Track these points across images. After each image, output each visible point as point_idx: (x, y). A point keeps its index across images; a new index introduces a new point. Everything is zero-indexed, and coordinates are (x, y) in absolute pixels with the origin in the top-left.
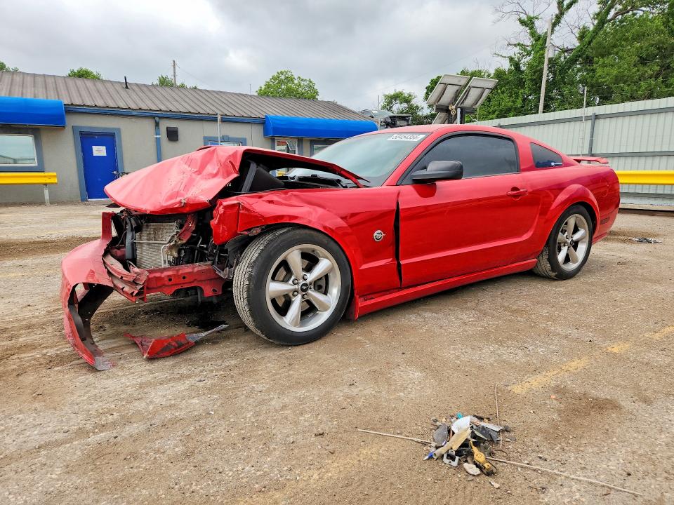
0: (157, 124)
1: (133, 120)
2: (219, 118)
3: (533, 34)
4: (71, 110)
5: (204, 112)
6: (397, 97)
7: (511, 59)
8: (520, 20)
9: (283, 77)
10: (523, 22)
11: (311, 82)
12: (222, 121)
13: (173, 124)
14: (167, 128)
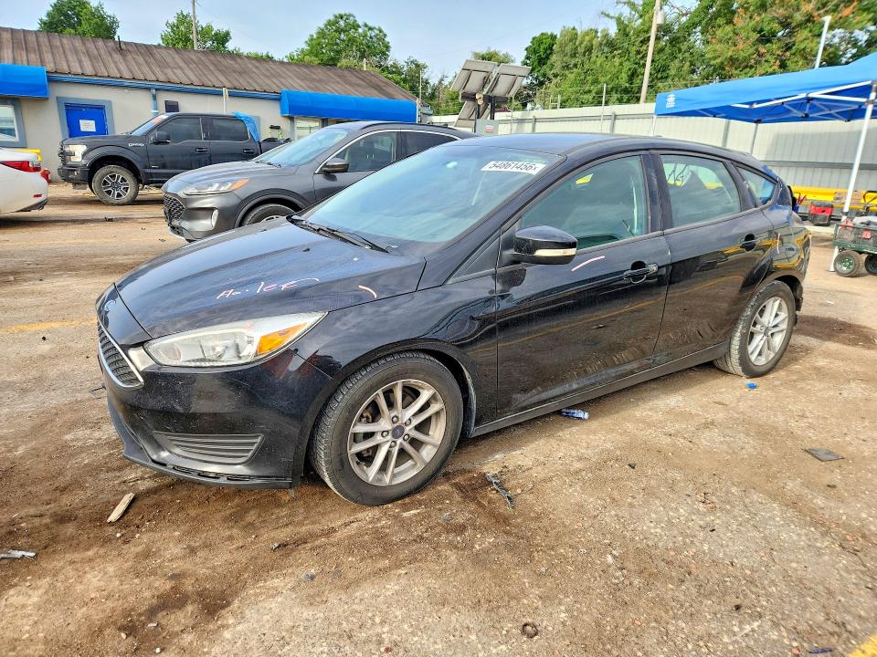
0: (154, 97)
1: (126, 91)
2: (225, 91)
4: (54, 78)
5: (210, 84)
7: (619, 21)
9: (342, 23)
11: (381, 31)
12: (231, 95)
13: (172, 97)
14: (166, 102)
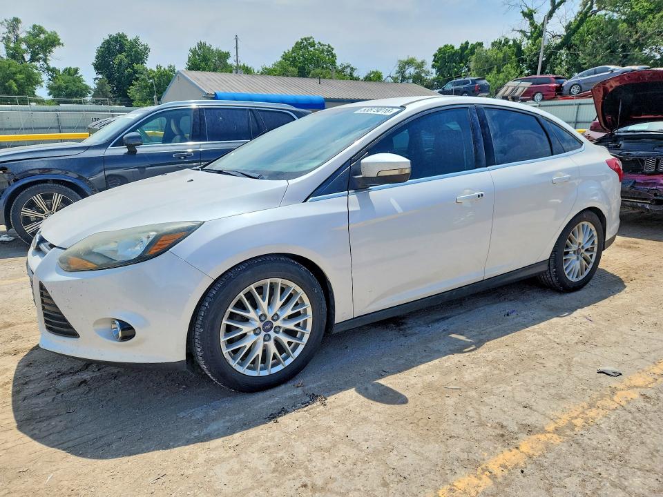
3: (532, 24)
6: (410, 63)
8: (523, 12)
9: (305, 43)
10: (525, 14)
11: (329, 46)
